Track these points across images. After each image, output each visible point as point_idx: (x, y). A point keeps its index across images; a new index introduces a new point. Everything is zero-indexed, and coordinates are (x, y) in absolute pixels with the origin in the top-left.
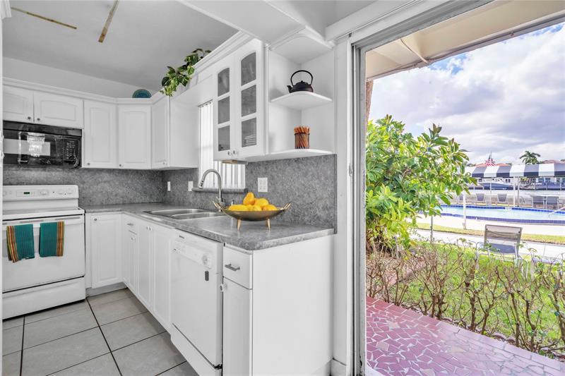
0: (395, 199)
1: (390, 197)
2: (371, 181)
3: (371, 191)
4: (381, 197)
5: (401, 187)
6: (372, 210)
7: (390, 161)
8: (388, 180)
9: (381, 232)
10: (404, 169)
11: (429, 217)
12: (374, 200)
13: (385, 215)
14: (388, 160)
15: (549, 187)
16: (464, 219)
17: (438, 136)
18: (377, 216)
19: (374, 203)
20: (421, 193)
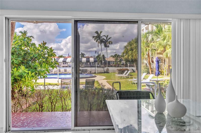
0: (27, 72)
1: (25, 71)
2: (16, 64)
3: (16, 69)
4: (20, 71)
5: (30, 66)
6: (16, 77)
7: (25, 54)
8: (25, 63)
9: (21, 88)
10: (32, 58)
11: (43, 79)
12: (17, 73)
13: (22, 79)
14: (24, 54)
15: (87, 66)
16: (58, 79)
17: (45, 46)
18: (19, 80)
19: (16, 74)
20: (39, 69)
